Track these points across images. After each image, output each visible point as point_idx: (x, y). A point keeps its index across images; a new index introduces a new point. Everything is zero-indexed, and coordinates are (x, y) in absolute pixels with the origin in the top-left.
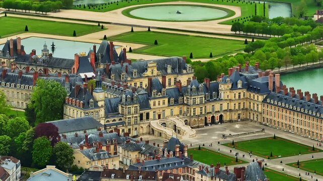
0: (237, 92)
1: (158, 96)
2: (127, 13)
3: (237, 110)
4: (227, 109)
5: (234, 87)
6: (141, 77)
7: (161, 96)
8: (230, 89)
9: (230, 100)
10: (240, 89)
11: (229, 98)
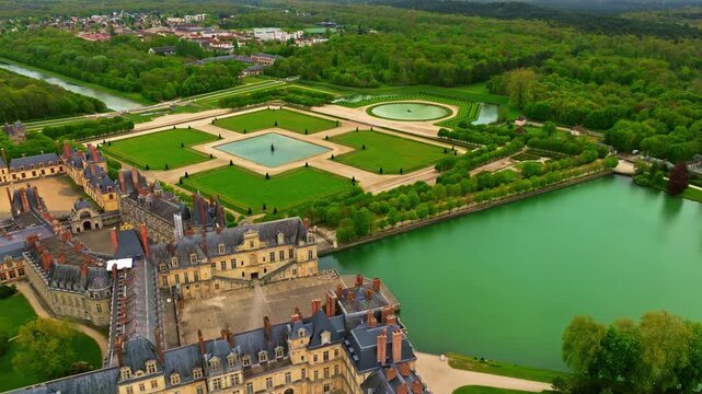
0: (320, 353)
1: (136, 377)
2: (369, 112)
3: (322, 380)
4: (300, 378)
5: (314, 343)
6: (233, 252)
7: (143, 375)
8: (307, 346)
9: (307, 363)
10: (326, 345)
11: (305, 360)
